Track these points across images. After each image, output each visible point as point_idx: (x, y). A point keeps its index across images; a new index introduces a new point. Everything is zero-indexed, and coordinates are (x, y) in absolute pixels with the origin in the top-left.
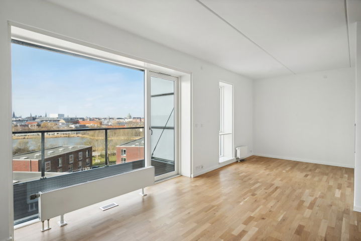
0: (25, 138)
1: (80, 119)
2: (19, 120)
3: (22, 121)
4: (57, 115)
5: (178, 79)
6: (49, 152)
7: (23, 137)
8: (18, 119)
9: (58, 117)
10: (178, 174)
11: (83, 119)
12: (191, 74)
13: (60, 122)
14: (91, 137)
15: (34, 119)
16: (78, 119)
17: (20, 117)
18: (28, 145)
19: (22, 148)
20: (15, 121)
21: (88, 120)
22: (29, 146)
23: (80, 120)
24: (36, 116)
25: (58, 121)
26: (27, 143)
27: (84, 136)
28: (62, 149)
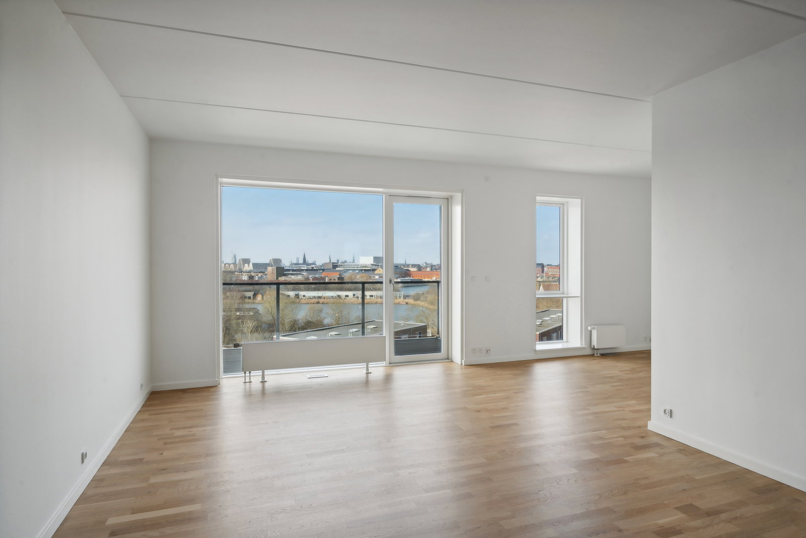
0: (318, 303)
1: (413, 266)
2: (313, 270)
3: (317, 270)
4: (372, 258)
5: (448, 200)
6: (351, 330)
7: (316, 300)
8: (310, 267)
9: (372, 263)
10: (448, 359)
11: (419, 268)
12: (462, 192)
13: (376, 272)
14: (429, 306)
15: (335, 266)
16: (408, 266)
17: (314, 264)
18: (323, 315)
19: (314, 320)
20: (306, 270)
21: (428, 269)
22: (324, 318)
23: (412, 269)
24: (338, 261)
25: (374, 270)
26: (321, 311)
27: (416, 302)
28: (372, 327)
